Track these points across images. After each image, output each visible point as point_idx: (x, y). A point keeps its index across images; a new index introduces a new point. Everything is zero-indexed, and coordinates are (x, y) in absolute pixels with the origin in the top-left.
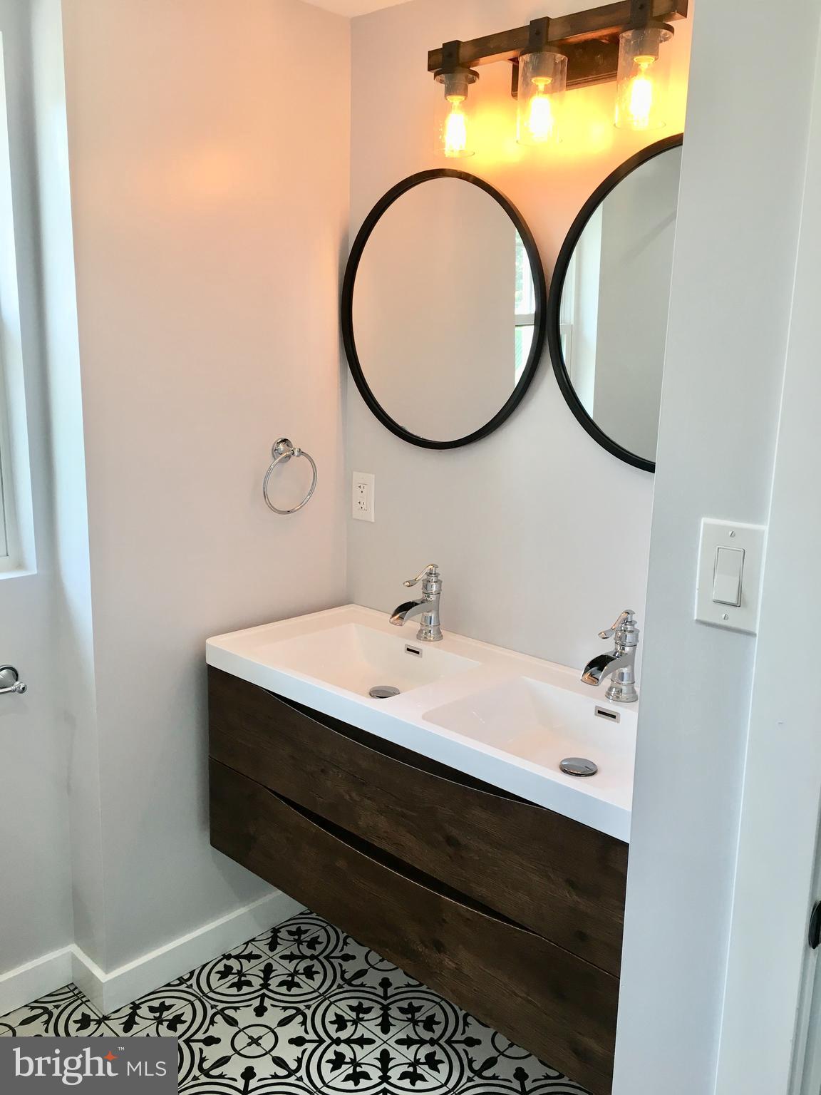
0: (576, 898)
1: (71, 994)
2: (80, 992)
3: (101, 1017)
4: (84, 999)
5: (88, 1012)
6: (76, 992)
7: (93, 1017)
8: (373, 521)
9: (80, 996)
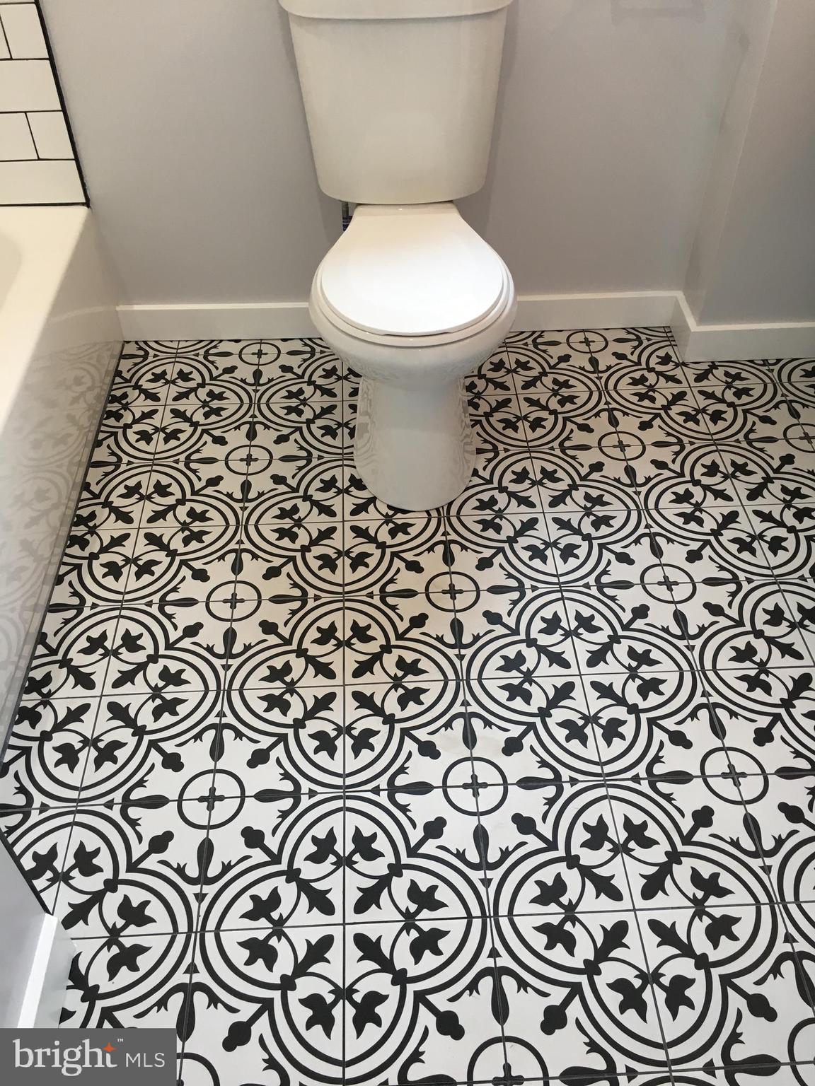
1: (664, 335)
2: (673, 337)
3: (681, 362)
4: (673, 343)
5: (672, 353)
6: (669, 335)
7: (674, 359)
9: (671, 339)
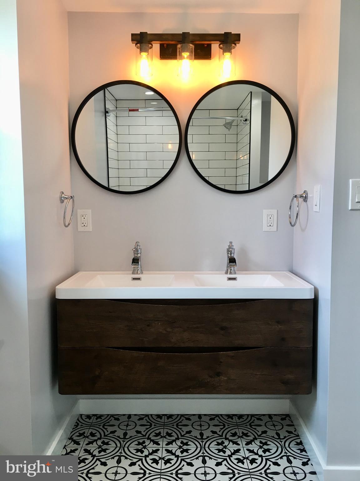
0: (281, 326)
8: (91, 231)
